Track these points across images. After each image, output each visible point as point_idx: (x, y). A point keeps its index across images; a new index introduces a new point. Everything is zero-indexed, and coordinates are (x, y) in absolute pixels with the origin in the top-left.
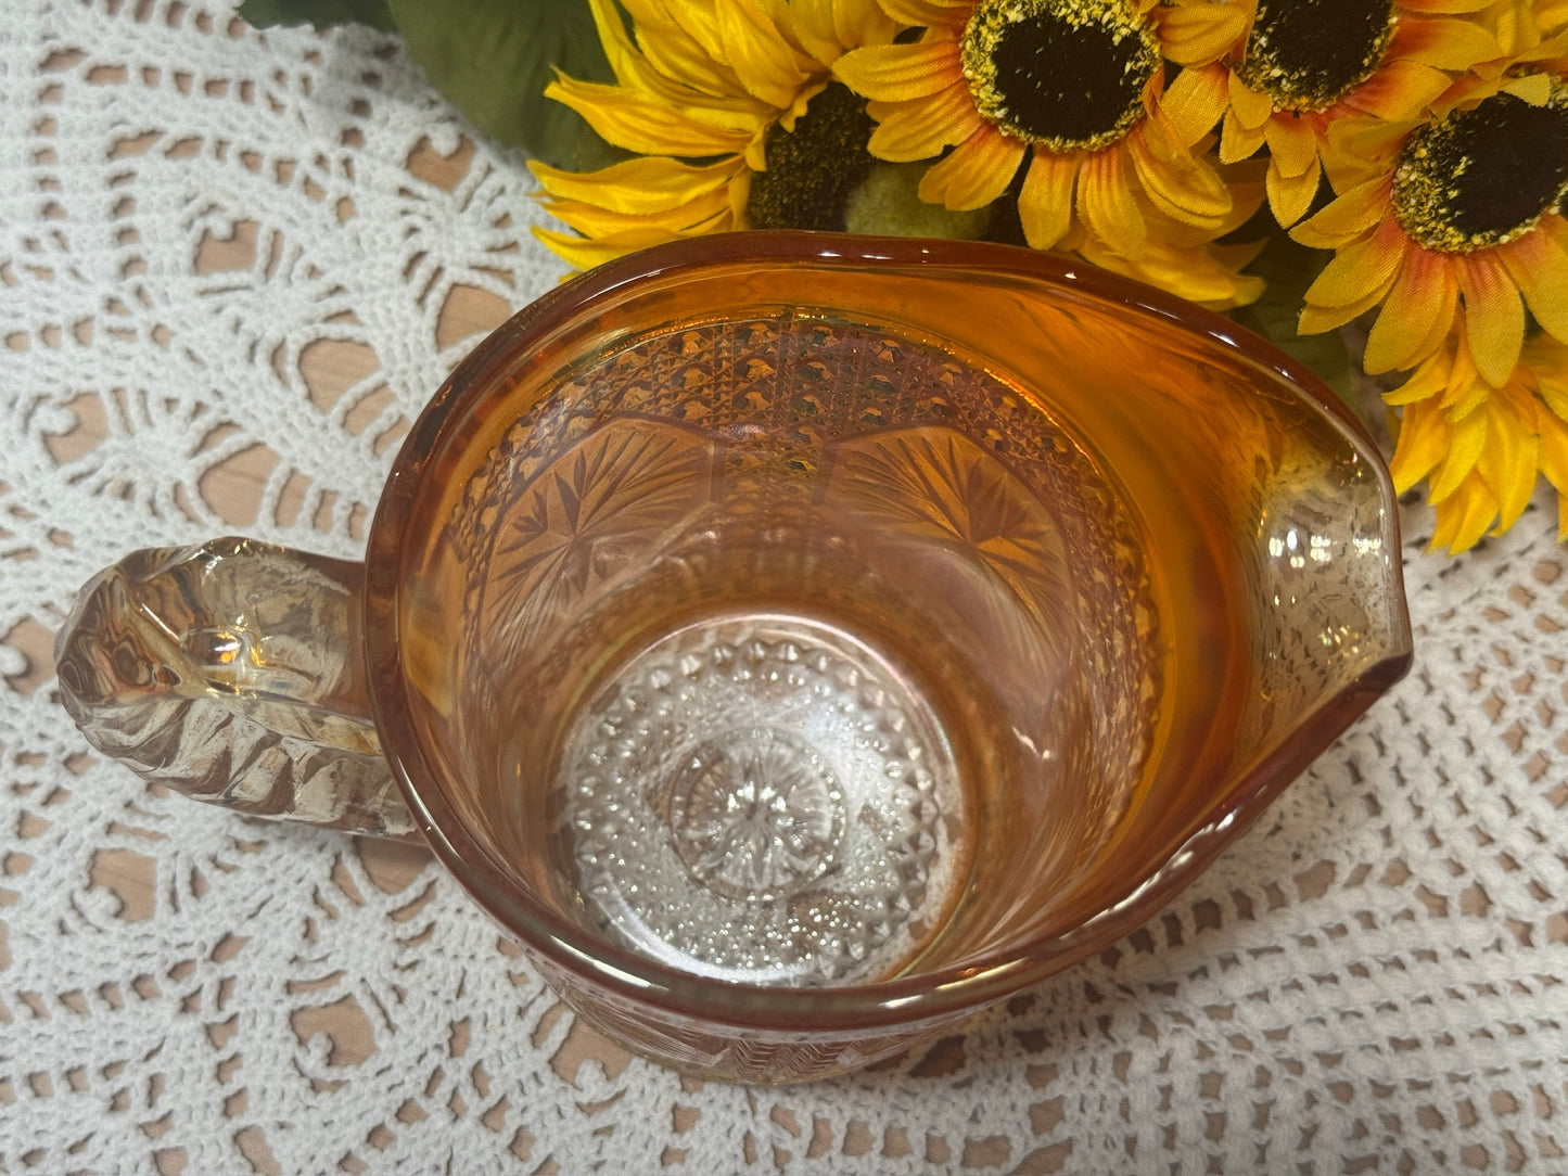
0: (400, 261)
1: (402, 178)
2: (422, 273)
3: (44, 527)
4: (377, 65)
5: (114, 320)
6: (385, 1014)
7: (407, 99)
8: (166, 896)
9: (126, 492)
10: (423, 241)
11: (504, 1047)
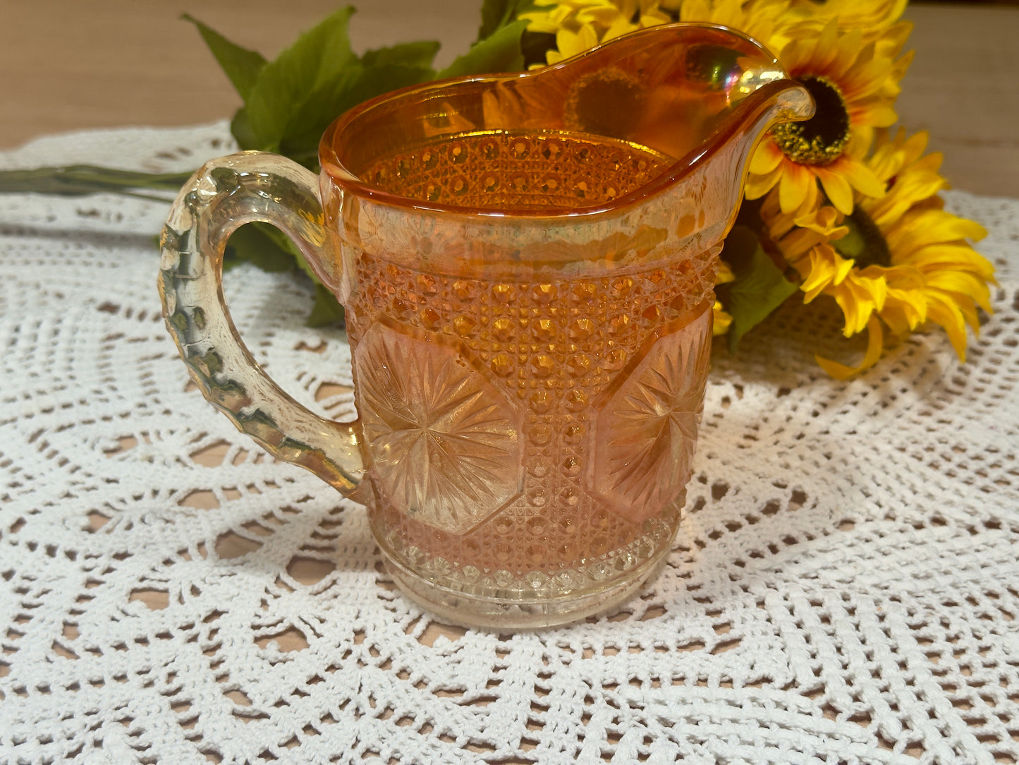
0: (295, 375)
1: (293, 353)
2: (305, 379)
3: (102, 479)
4: (277, 321)
5: (142, 410)
6: (313, 629)
7: (293, 330)
8: (177, 598)
9: (151, 460)
10: (306, 369)
11: (388, 635)
